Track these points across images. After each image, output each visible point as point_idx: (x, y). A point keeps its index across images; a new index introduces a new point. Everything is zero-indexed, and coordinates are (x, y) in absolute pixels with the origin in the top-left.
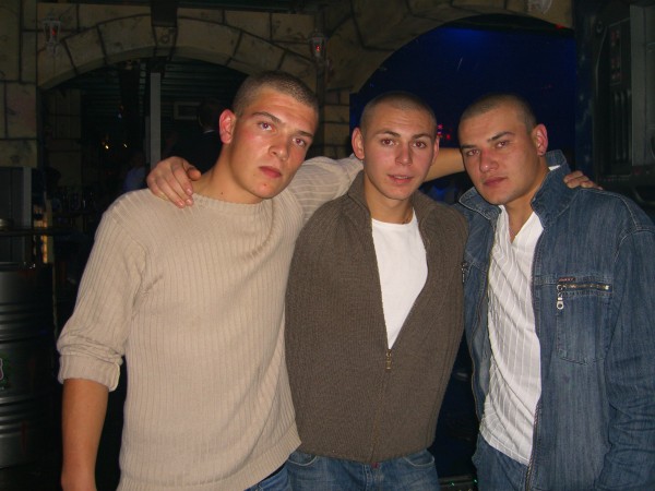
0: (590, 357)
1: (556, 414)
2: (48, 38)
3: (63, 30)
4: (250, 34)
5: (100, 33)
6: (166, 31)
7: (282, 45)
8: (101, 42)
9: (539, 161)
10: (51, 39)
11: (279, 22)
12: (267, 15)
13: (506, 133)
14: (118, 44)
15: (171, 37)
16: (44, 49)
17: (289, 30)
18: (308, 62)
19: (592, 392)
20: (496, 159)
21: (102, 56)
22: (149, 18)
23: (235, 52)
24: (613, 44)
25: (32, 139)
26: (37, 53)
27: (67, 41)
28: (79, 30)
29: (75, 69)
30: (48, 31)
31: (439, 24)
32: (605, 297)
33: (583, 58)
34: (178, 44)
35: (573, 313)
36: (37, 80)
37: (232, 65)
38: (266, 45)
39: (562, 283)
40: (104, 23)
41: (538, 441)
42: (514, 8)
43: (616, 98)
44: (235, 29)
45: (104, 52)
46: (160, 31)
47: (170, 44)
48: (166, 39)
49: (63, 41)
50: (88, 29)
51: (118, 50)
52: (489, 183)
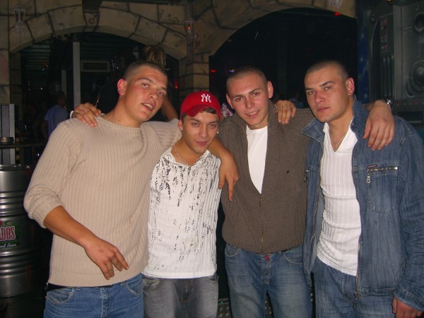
0: (388, 210)
1: (371, 243)
2: (17, 20)
3: (26, 15)
4: (145, 18)
5: (50, 17)
6: (92, 16)
7: (165, 25)
8: (50, 23)
9: (349, 98)
10: (19, 21)
11: (163, 10)
12: (155, 6)
13: (330, 82)
14: (62, 24)
15: (95, 19)
16: (14, 27)
17: (170, 15)
18: (181, 36)
19: (391, 229)
20: (324, 96)
21: (51, 32)
22: (81, 7)
23: (136, 29)
24: (382, 28)
25: (6, 86)
26: (9, 30)
27: (29, 22)
28: (36, 15)
29: (34, 40)
30: (17, 15)
31: (267, 13)
32: (396, 173)
33: (363, 36)
34: (100, 25)
35: (377, 185)
36: (9, 47)
37: (133, 38)
38: (155, 25)
39: (370, 168)
40: (53, 10)
41: (361, 260)
42: (318, 5)
43: (384, 60)
44: (135, 14)
45: (53, 29)
46: (89, 16)
47: (95, 24)
48: (92, 21)
49: (26, 22)
50: (42, 14)
51: (62, 28)
52: (320, 110)
